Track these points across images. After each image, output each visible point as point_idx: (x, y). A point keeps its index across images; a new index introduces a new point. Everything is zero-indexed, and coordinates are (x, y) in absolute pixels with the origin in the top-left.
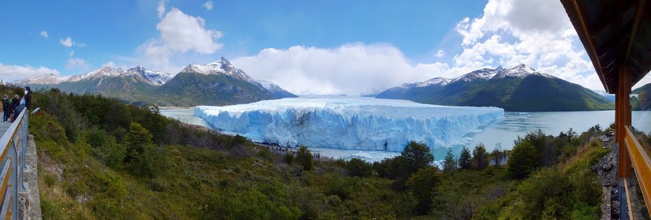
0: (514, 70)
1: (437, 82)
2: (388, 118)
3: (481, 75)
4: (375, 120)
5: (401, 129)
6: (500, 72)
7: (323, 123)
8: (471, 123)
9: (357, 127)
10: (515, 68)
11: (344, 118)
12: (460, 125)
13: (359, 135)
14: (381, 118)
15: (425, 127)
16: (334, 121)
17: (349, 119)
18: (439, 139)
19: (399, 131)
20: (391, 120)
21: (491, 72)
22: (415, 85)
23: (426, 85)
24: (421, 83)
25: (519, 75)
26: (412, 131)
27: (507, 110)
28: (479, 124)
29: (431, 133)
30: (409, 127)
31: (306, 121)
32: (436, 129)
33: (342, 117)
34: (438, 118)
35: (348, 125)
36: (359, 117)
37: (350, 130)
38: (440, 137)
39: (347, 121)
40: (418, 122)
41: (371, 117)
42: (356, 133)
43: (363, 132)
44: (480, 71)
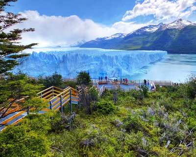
0: (173, 24)
1: (118, 36)
2: (89, 55)
3: (148, 30)
4: (80, 57)
5: (98, 63)
6: (161, 26)
7: (40, 61)
8: (146, 60)
9: (66, 63)
10: (173, 22)
11: (57, 57)
12: (139, 61)
13: (69, 68)
14: (84, 55)
15: (115, 61)
16: (49, 59)
17: (61, 57)
18: (125, 69)
19: (97, 64)
20: (91, 57)
21: (155, 27)
22: (104, 38)
23: (111, 38)
24: (108, 37)
25: (177, 27)
26: (106, 64)
27: (169, 52)
28: (151, 61)
29: (119, 65)
30: (104, 61)
31: (25, 62)
32: (122, 63)
33: (55, 56)
34: (123, 56)
35: (60, 62)
36: (68, 55)
37: (61, 65)
38: (125, 68)
39: (59, 58)
40: (109, 57)
41: (77, 55)
42: (67, 67)
43: (71, 66)
44: (147, 27)
